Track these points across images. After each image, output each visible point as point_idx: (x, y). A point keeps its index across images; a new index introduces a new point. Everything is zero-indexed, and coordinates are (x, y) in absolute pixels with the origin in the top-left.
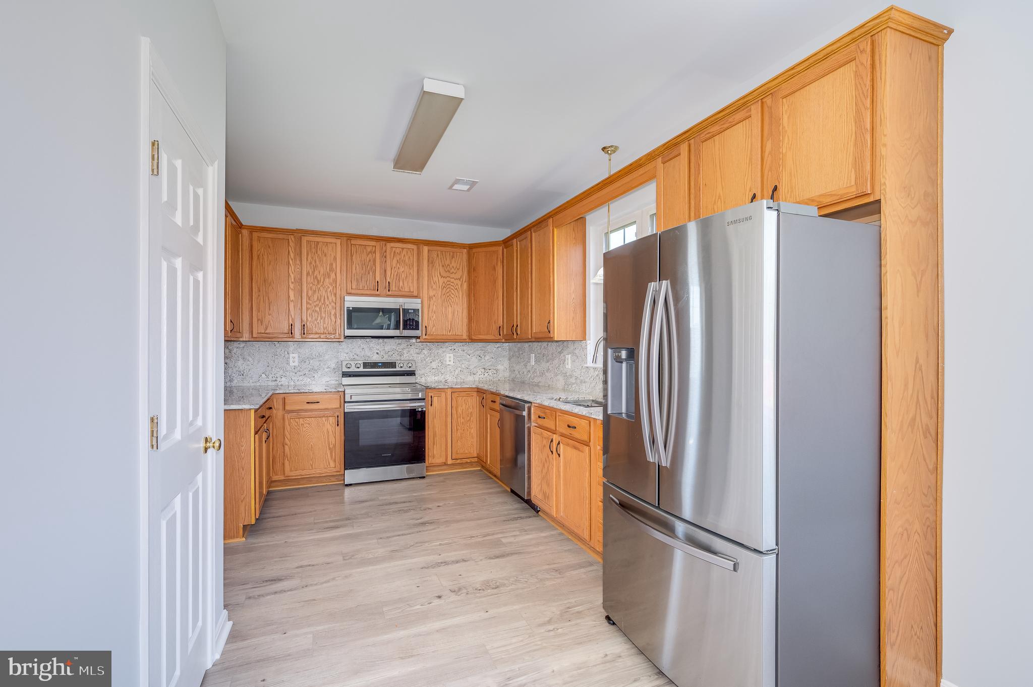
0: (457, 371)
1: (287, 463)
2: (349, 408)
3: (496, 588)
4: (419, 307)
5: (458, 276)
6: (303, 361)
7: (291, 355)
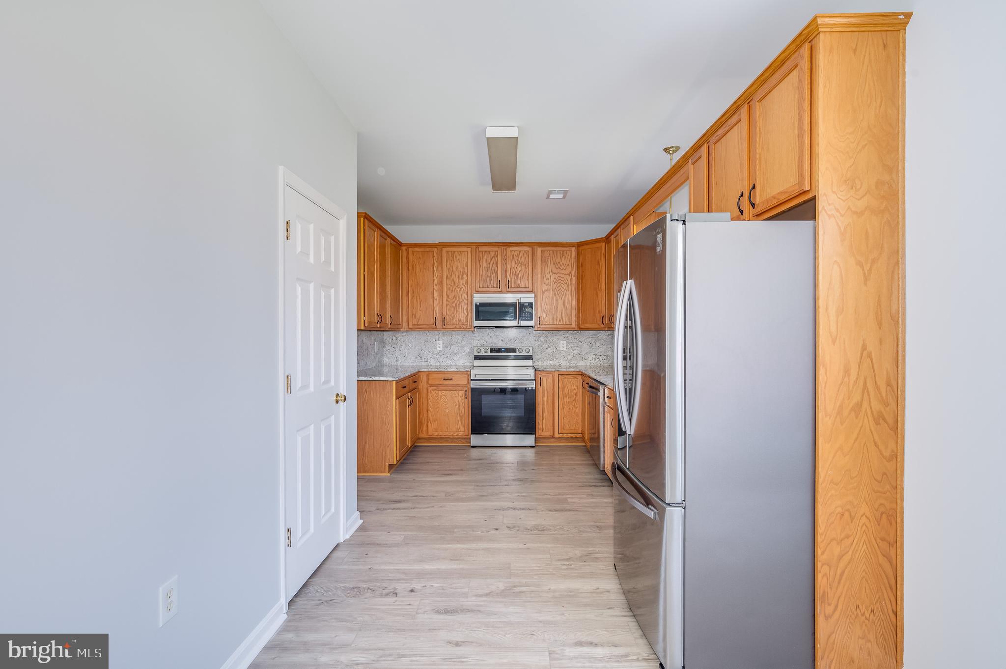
0: (570, 357)
1: (430, 425)
2: (473, 385)
3: (541, 531)
4: (532, 300)
5: (568, 271)
6: (446, 346)
7: (438, 342)
